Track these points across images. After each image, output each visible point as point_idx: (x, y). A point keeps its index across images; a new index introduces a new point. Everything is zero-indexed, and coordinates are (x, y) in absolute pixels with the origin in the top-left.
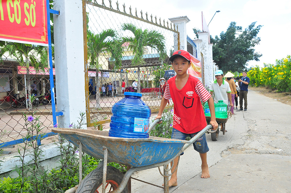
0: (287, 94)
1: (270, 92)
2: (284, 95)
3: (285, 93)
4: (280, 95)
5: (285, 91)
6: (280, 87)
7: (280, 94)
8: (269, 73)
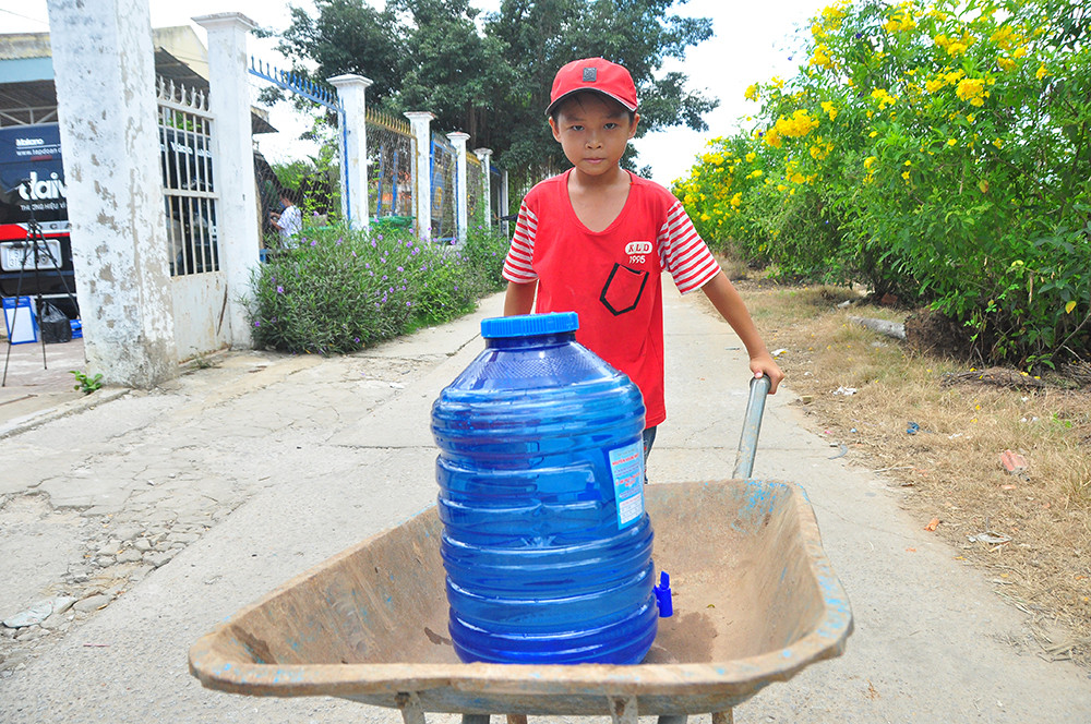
0: (831, 300)
1: (740, 278)
2: (815, 303)
3: (817, 289)
4: (788, 302)
5: (816, 277)
6: (791, 249)
7: (792, 291)
8: (731, 169)
